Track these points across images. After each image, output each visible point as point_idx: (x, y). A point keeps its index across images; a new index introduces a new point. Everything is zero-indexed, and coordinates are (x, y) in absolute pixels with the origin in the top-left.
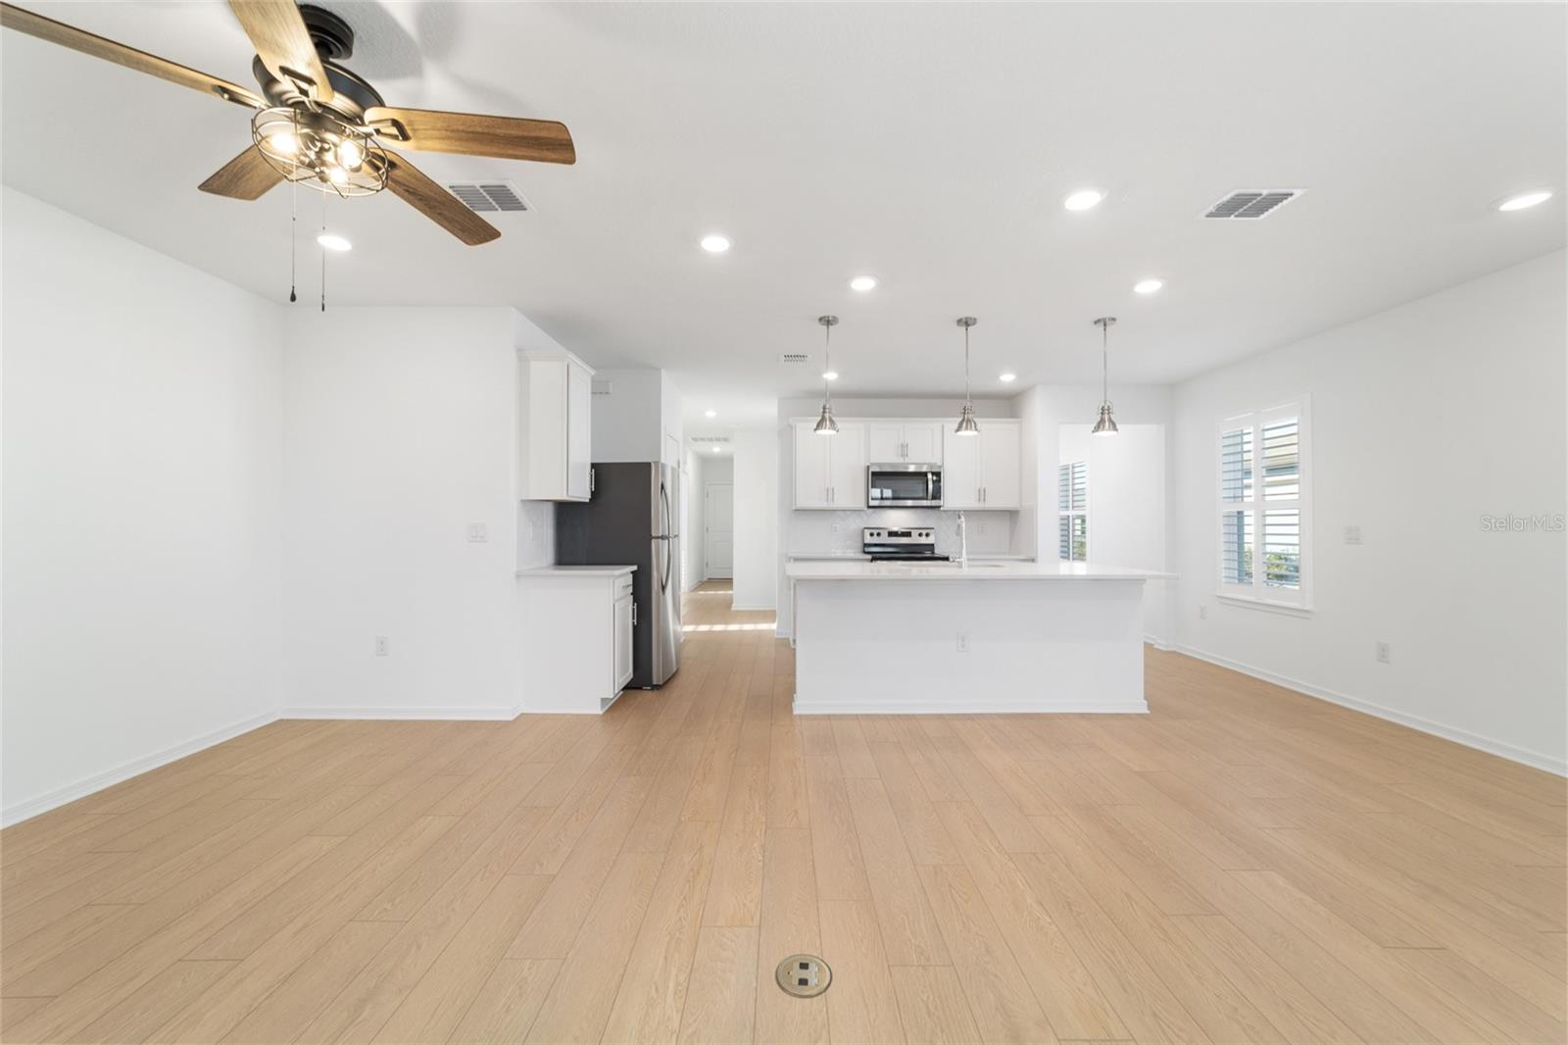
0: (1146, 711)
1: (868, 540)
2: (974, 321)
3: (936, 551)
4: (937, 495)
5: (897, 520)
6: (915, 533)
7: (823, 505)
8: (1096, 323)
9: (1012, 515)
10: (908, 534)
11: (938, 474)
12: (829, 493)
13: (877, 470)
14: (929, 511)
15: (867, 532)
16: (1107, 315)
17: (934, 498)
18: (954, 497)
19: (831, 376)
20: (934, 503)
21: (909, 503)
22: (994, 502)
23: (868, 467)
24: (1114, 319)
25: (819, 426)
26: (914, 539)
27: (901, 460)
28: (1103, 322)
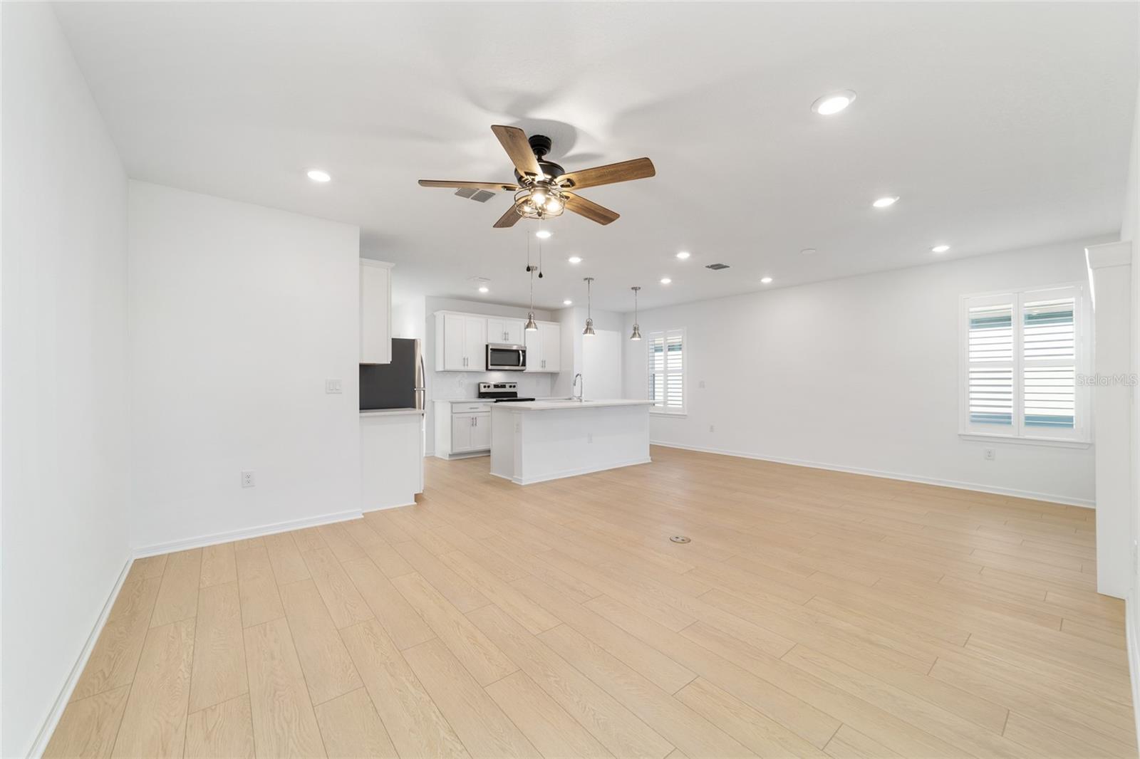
0: (650, 461)
1: (483, 390)
2: (592, 279)
3: (518, 396)
4: (524, 364)
5: (496, 377)
6: (507, 386)
7: (462, 368)
8: (633, 288)
9: (553, 375)
10: (503, 386)
11: (524, 352)
12: (465, 361)
13: (494, 348)
14: (518, 373)
15: (482, 385)
16: (638, 286)
17: (522, 366)
18: (532, 365)
19: (484, 290)
20: (522, 368)
21: (507, 368)
22: (549, 369)
23: (487, 346)
24: (640, 288)
25: (528, 326)
26: (507, 390)
27: (504, 342)
28: (635, 289)
